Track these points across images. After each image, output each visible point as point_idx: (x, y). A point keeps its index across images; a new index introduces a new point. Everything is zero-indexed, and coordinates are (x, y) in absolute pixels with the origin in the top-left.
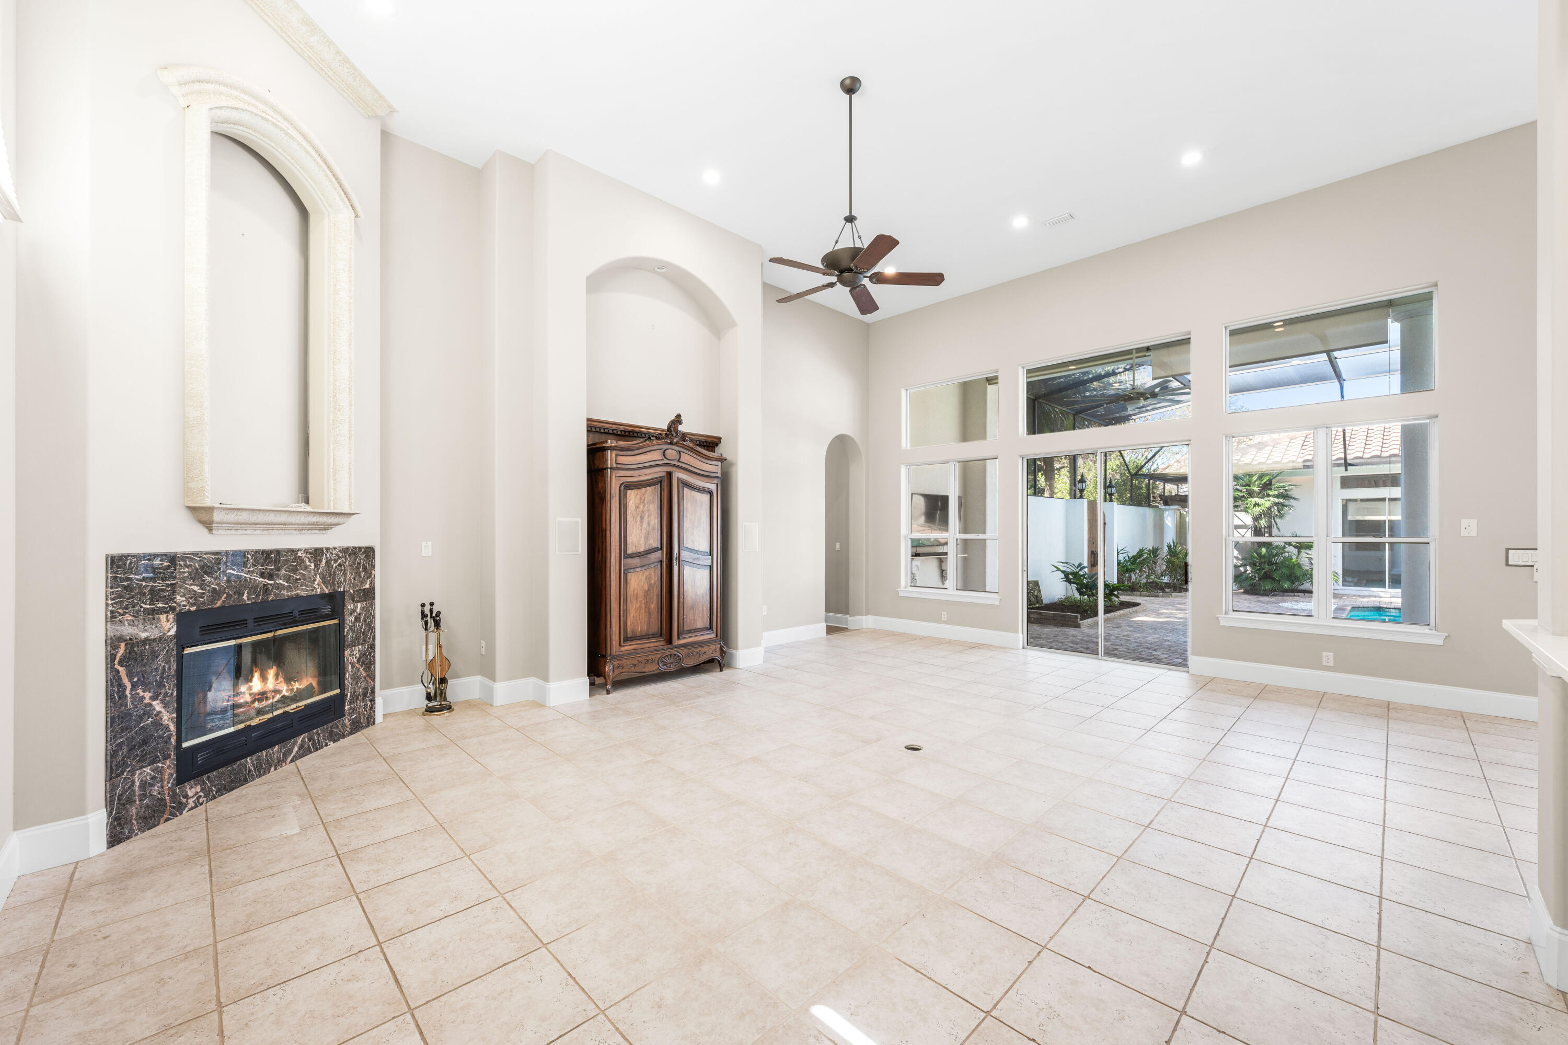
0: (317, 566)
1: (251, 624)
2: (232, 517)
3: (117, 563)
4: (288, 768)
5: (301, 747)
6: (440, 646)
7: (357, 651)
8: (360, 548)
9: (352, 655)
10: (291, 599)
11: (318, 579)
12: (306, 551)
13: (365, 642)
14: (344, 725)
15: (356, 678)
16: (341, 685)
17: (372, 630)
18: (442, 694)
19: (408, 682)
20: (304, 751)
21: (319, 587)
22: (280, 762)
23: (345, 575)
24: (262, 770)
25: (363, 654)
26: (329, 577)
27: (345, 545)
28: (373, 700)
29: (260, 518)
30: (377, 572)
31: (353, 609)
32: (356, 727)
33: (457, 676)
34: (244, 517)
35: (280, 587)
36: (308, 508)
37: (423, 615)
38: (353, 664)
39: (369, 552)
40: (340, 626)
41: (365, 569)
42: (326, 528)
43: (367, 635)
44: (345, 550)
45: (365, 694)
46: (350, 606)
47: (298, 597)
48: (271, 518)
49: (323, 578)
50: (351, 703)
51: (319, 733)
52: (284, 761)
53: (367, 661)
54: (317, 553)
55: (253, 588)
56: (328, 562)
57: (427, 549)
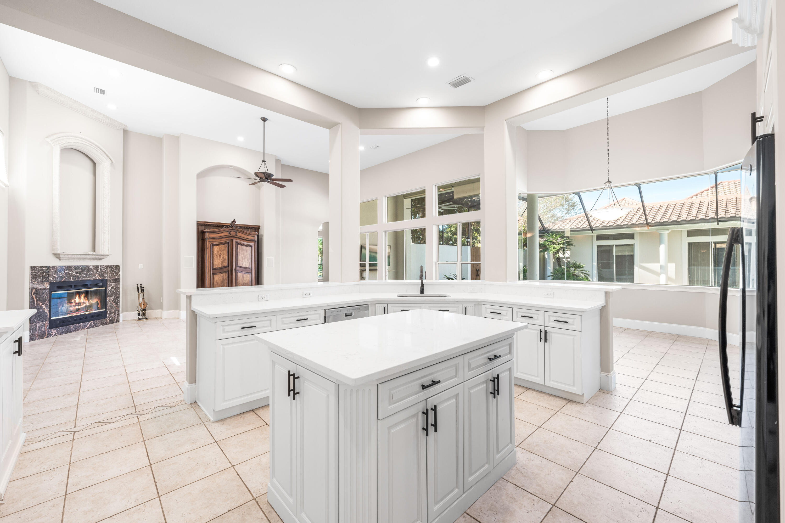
0: (97, 271)
1: (73, 287)
2: (66, 256)
3: (33, 268)
4: (85, 330)
5: (90, 325)
6: (143, 298)
7: (112, 298)
8: (114, 266)
9: (110, 299)
10: (87, 280)
11: (97, 275)
12: (93, 266)
13: (115, 295)
14: (107, 321)
15: (112, 307)
16: (106, 308)
17: (119, 292)
18: (144, 314)
19: (133, 311)
20: (91, 327)
21: (97, 277)
22: (83, 328)
23: (107, 274)
24: (77, 330)
25: (114, 299)
26: (101, 274)
27: (108, 265)
28: (118, 314)
29: (75, 256)
30: (121, 273)
31: (111, 285)
32: (111, 322)
33: (151, 309)
34: (70, 256)
35: (83, 277)
36: (94, 253)
37: (138, 288)
38: (110, 302)
39: (117, 267)
40: (106, 290)
41: (115, 272)
42: (100, 259)
43: (116, 293)
44: (107, 266)
45: (115, 312)
46: (109, 284)
47: (89, 280)
48: (79, 256)
49: (99, 275)
50: (109, 314)
51: (97, 322)
52: (84, 328)
53: (116, 301)
54: (97, 267)
55: (74, 277)
56: (101, 270)
57: (141, 266)
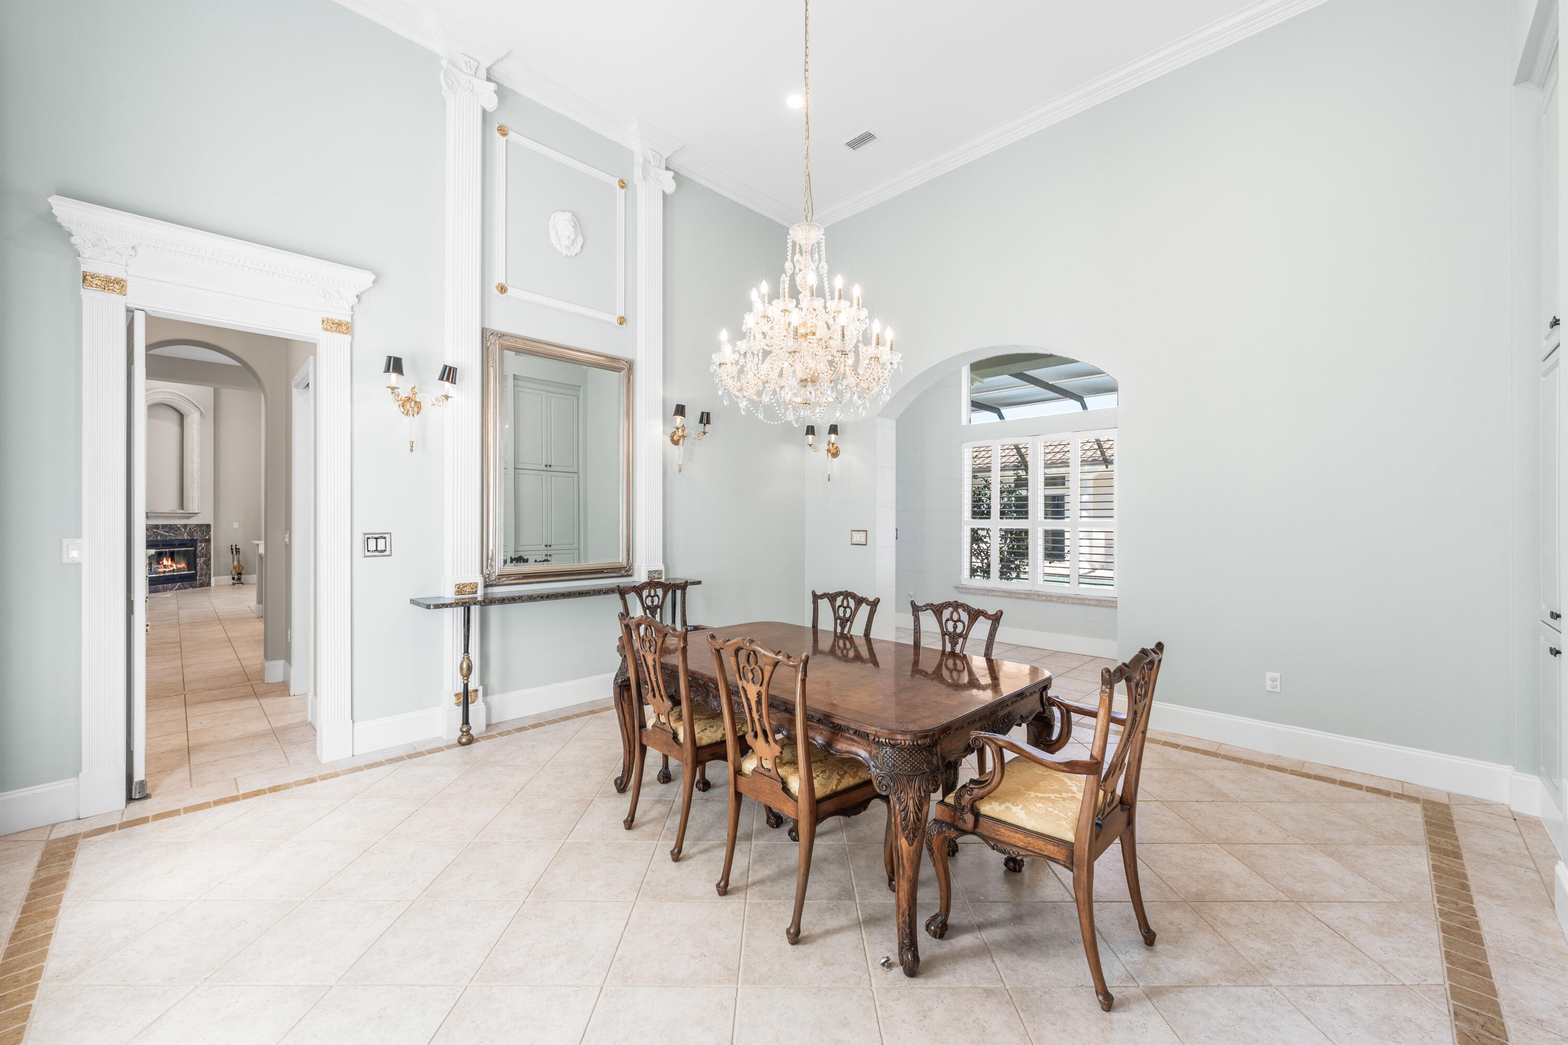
0: (185, 530)
1: (161, 546)
2: (154, 515)
4: (174, 591)
5: (179, 586)
6: (239, 561)
7: (203, 560)
8: (204, 525)
9: (200, 561)
10: (175, 540)
11: (186, 534)
12: (181, 525)
13: (206, 557)
14: (196, 584)
15: (202, 569)
16: (195, 569)
17: (210, 553)
18: (239, 579)
19: (227, 575)
20: (180, 588)
21: (186, 537)
22: (171, 589)
23: (197, 533)
24: (165, 590)
25: (205, 561)
26: (190, 533)
27: (197, 523)
28: (210, 578)
29: (164, 515)
30: (212, 533)
31: (201, 546)
32: (202, 585)
33: (249, 574)
34: (157, 515)
35: (171, 536)
36: (182, 512)
37: (232, 549)
38: (201, 564)
39: (208, 526)
40: (195, 551)
41: (206, 532)
42: (189, 518)
43: (207, 555)
44: (197, 525)
45: (206, 575)
46: (199, 544)
47: (178, 539)
48: (167, 515)
49: (188, 534)
50: (199, 576)
51: (186, 584)
52: (173, 589)
53: (207, 563)
54: (185, 526)
55: (161, 535)
56: (190, 529)
57: (236, 525)
